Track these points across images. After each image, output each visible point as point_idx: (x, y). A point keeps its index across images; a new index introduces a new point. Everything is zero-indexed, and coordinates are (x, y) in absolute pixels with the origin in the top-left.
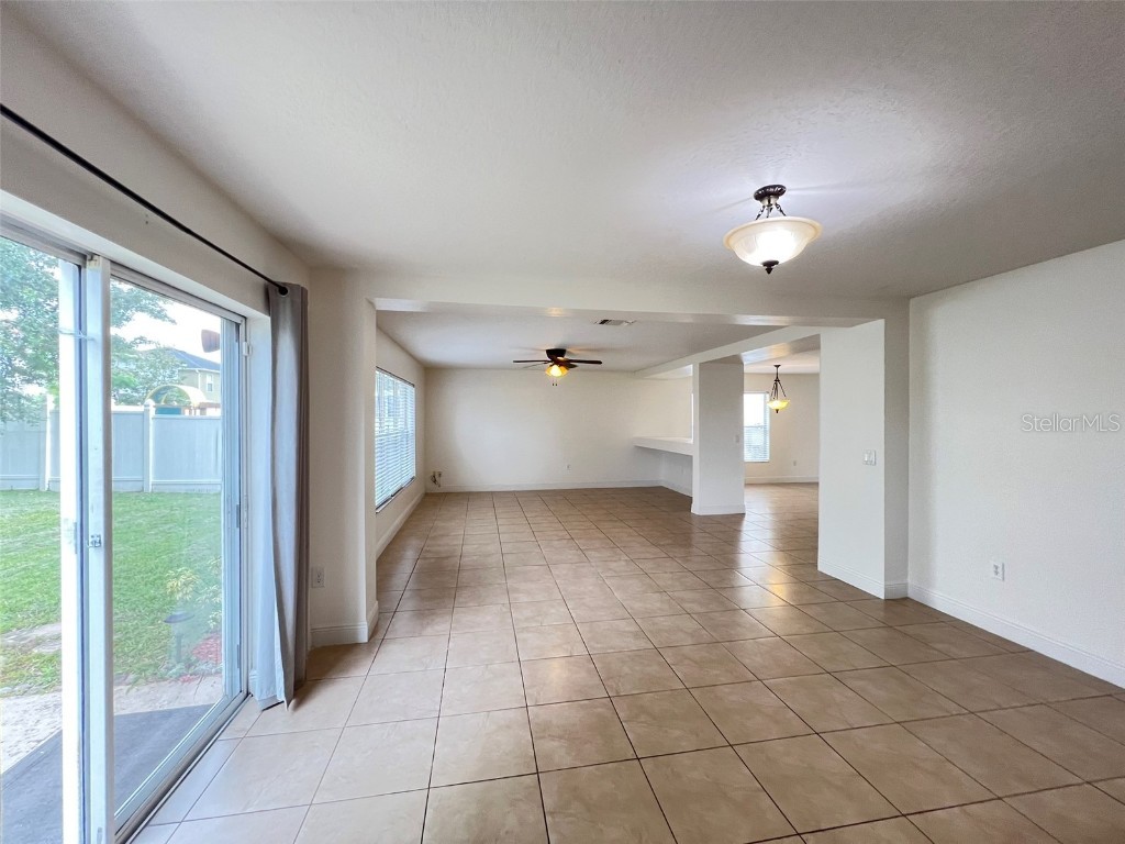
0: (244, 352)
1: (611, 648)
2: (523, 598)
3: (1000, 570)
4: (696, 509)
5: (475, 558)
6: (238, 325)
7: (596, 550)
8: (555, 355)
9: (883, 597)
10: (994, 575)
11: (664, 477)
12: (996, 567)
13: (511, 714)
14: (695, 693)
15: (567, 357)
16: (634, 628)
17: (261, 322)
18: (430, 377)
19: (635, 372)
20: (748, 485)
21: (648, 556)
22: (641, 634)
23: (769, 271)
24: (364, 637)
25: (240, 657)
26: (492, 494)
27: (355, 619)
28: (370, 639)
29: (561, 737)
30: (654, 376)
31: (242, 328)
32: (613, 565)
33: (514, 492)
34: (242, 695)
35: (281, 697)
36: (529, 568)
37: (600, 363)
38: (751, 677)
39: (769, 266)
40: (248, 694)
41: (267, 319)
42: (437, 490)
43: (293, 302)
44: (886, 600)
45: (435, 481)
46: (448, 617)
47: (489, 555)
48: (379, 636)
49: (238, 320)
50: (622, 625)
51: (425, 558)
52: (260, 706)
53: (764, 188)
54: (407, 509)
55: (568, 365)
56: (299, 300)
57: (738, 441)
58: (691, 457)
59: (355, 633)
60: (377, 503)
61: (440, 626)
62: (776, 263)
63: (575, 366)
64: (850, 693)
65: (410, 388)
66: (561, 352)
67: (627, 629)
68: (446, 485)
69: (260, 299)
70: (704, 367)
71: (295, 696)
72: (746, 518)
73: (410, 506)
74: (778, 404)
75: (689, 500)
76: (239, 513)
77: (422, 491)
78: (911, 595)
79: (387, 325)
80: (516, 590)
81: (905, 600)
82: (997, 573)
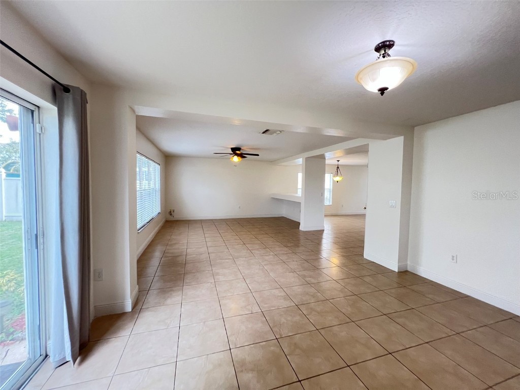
0: (38, 130)
1: (273, 307)
2: (221, 278)
3: (455, 258)
4: (302, 228)
5: (194, 256)
6: (32, 112)
7: (257, 249)
8: (235, 151)
9: (397, 271)
10: (452, 260)
11: (284, 212)
12: (453, 257)
13: (221, 355)
14: (322, 332)
15: (241, 151)
16: (283, 294)
17: (50, 110)
18: (168, 160)
19: (273, 162)
20: (325, 216)
21: (282, 252)
22: (288, 297)
23: (382, 94)
24: (129, 308)
25: (40, 332)
26: (201, 221)
27: (123, 298)
28: (132, 309)
29: (252, 370)
30: (282, 164)
31: (36, 114)
32: (267, 258)
33: (212, 220)
34: (42, 358)
35: (69, 357)
36: (223, 261)
37: (258, 155)
38: (348, 320)
39: (382, 91)
40: (47, 356)
41: (55, 109)
42: (171, 218)
43: (74, 100)
44: (400, 272)
45: (171, 215)
46: (180, 293)
47: (201, 254)
48: (139, 307)
49: (32, 108)
50: (276, 292)
51: (166, 257)
52: (54, 365)
53: (384, 42)
54: (156, 229)
55: (242, 156)
56: (79, 98)
57: (322, 196)
58: (300, 203)
59: (123, 307)
60: (138, 227)
61: (175, 299)
62: (386, 89)
63: (245, 157)
64: (399, 327)
65: (157, 165)
66: (239, 149)
67: (279, 295)
68: (176, 216)
69: (49, 93)
70: (307, 160)
71: (80, 354)
72: (325, 232)
73: (158, 227)
74: (338, 179)
75: (299, 224)
76: (36, 239)
77: (164, 220)
78: (409, 269)
79: (144, 126)
80: (218, 274)
81: (406, 272)
82: (453, 259)
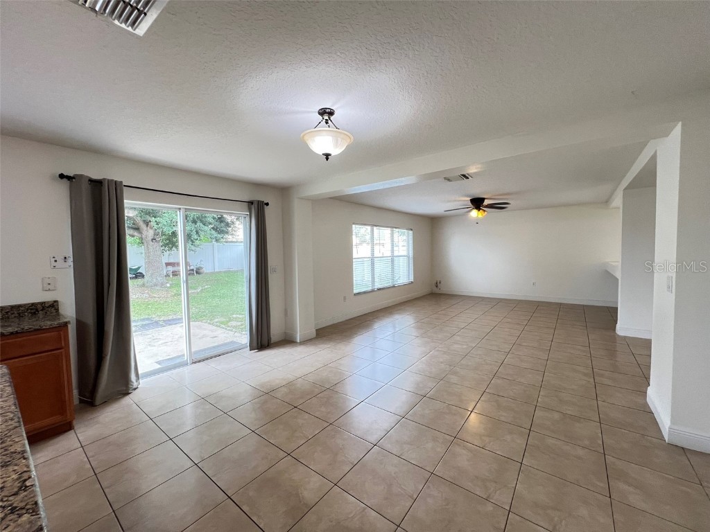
18: (434, 223)
19: (607, 203)
23: (327, 159)
24: (298, 340)
29: (290, 390)
39: (327, 156)
42: (438, 291)
45: (437, 286)
65: (407, 231)
66: (481, 199)
68: (444, 290)
69: (247, 208)
70: (627, 193)
